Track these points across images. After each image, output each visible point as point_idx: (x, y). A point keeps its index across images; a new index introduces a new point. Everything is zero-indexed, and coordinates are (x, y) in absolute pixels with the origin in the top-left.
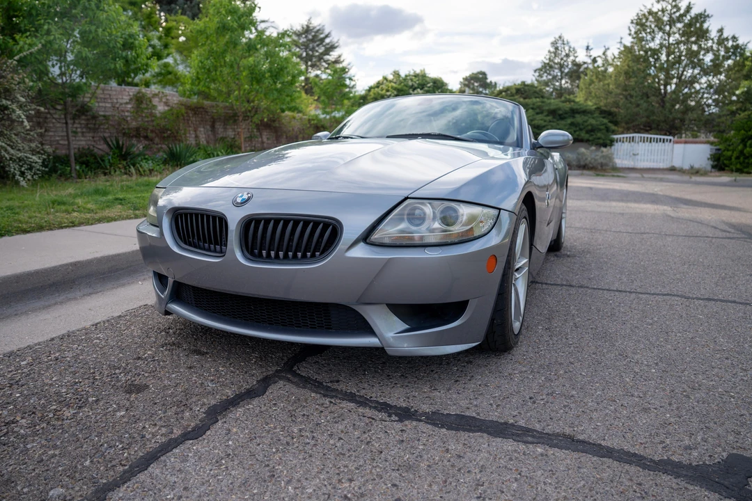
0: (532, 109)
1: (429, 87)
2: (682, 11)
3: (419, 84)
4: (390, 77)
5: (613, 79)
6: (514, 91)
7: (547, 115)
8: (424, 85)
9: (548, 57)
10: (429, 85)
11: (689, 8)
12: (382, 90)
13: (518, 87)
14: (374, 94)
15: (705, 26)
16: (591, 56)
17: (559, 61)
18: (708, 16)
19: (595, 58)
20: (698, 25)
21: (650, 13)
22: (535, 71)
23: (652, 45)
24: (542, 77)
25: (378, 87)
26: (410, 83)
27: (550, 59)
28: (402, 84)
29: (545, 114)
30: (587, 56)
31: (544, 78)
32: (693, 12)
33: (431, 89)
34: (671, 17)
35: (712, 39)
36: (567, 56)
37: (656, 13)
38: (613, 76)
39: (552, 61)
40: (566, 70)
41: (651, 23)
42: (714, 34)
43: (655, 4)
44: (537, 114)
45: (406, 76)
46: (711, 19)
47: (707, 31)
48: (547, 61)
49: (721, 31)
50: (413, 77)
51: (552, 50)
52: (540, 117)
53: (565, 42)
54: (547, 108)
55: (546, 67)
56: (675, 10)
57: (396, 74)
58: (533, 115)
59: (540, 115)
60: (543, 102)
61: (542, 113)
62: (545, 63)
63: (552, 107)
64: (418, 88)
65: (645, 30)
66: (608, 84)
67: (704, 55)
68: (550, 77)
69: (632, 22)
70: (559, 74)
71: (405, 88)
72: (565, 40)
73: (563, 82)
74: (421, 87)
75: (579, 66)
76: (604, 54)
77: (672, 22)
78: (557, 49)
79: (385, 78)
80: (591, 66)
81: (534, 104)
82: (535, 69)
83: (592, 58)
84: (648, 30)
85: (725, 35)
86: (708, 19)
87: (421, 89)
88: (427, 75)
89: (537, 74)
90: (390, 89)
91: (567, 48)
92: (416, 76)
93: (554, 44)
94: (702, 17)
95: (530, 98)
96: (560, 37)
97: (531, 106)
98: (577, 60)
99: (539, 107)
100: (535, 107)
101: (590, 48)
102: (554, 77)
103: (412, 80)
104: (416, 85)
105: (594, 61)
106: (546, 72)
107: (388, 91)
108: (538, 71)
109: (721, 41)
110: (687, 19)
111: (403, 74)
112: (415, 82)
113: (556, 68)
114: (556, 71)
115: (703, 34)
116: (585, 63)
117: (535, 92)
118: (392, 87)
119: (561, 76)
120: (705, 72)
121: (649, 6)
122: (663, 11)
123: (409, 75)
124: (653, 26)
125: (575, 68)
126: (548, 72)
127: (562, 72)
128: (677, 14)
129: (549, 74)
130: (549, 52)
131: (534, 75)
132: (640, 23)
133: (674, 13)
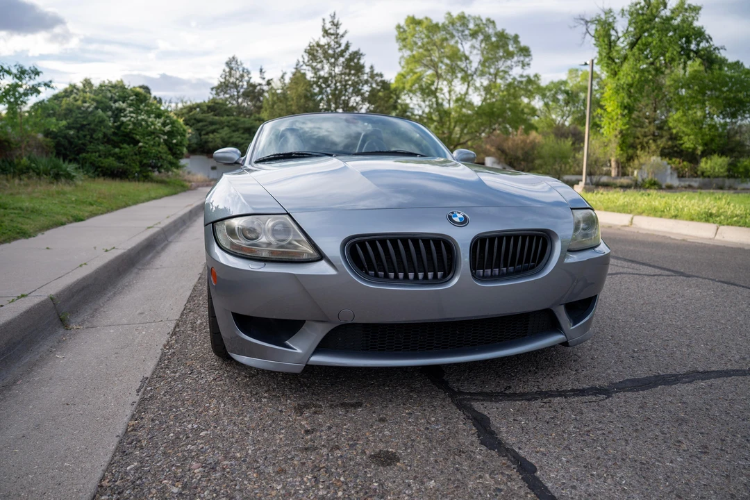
0: (228, 126)
1: (132, 100)
2: (343, 47)
3: (119, 96)
4: (80, 85)
5: (295, 101)
6: (206, 109)
7: (243, 133)
8: (125, 97)
9: (223, 76)
10: (131, 98)
11: (347, 47)
12: (76, 100)
13: (210, 104)
14: (68, 104)
15: (362, 62)
16: (264, 79)
17: (235, 80)
18: (361, 54)
19: (269, 81)
20: (356, 61)
21: (318, 45)
22: (212, 89)
23: (322, 73)
24: (219, 95)
25: (68, 96)
26: (109, 95)
27: (225, 78)
28: (100, 95)
29: (241, 131)
30: (261, 78)
31: (222, 96)
32: (352, 49)
33: (134, 102)
34: (334, 51)
35: (367, 74)
36: (242, 76)
37: (323, 46)
38: (295, 98)
39: (228, 80)
40: (242, 90)
41: (320, 54)
42: (367, 70)
43: (322, 38)
44: (234, 131)
45: (101, 86)
46: (365, 57)
47: (363, 67)
48: (223, 80)
49: (372, 67)
50: (110, 88)
51: (227, 70)
52: (236, 134)
53: (239, 63)
54: (242, 126)
55: (223, 87)
56: (338, 46)
57: (87, 83)
58: (230, 133)
59: (237, 133)
60: (237, 120)
61: (237, 130)
62: (221, 83)
63: (247, 125)
64: (120, 100)
65: (316, 60)
66: (291, 105)
67: (362, 86)
68: (227, 96)
69: (305, 52)
70: (236, 93)
71: (104, 100)
72: (239, 61)
73: (240, 100)
74: (121, 99)
75: (254, 86)
76: (282, 77)
77: (336, 56)
78: (231, 69)
79: (74, 87)
80: (266, 88)
81: (229, 122)
82: (212, 87)
83: (266, 79)
84: (319, 60)
85: (375, 72)
86: (362, 57)
87: (123, 102)
88: (126, 87)
89: (214, 92)
90: (87, 99)
91: (241, 69)
92: (114, 87)
93: (228, 64)
94: (357, 55)
95: (222, 116)
96: (233, 58)
97: (226, 124)
98: (252, 81)
99: (234, 125)
100: (230, 124)
101: (263, 71)
102: (232, 97)
103: (110, 91)
104: (116, 98)
105: (269, 83)
106: (222, 91)
107: (84, 102)
108: (214, 90)
109: (373, 76)
110: (347, 55)
111: (96, 83)
112: (115, 94)
113: (232, 88)
114: (232, 90)
115: (359, 69)
116: (260, 85)
117: (226, 110)
118: (90, 98)
119: (238, 95)
120: (364, 100)
121: (317, 40)
122: (329, 45)
123: (105, 86)
124: (322, 56)
125: (251, 88)
126: (225, 90)
127: (238, 92)
128: (339, 49)
129: (225, 93)
130: (224, 71)
131: (211, 93)
132: (312, 52)
133: (337, 48)
